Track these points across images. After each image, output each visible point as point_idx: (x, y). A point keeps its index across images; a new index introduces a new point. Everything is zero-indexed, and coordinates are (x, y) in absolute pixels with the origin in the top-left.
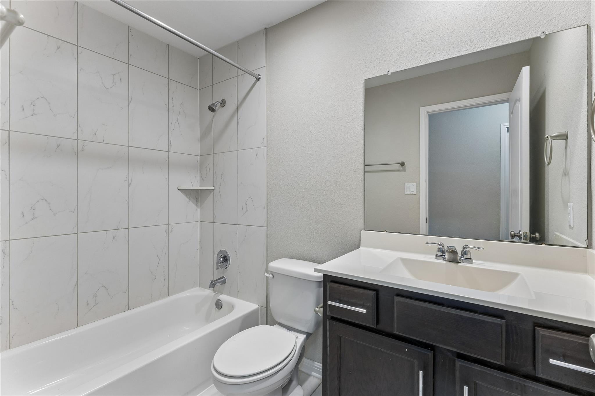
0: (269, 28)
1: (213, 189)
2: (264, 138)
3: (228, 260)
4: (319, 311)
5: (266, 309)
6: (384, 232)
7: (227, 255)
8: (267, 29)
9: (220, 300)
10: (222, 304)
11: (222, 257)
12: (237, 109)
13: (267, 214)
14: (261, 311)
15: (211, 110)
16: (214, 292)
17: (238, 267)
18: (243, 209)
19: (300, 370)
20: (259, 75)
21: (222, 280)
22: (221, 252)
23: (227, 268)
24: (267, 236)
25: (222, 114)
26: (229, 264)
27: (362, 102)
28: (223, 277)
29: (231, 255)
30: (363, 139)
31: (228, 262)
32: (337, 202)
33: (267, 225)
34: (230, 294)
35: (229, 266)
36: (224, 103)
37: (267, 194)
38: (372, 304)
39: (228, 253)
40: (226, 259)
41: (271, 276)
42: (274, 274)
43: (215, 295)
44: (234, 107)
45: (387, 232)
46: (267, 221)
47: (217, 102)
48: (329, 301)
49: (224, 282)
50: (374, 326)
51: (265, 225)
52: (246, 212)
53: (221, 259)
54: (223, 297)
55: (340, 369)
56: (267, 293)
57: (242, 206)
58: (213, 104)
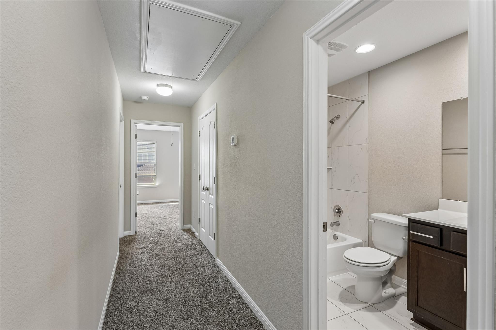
0: (371, 71)
1: (331, 169)
2: (367, 139)
3: (341, 211)
4: (405, 239)
5: (368, 243)
6: (457, 200)
7: (340, 208)
8: (369, 71)
9: (336, 235)
10: (337, 237)
11: (337, 209)
12: (348, 121)
13: (369, 185)
14: (364, 244)
15: (332, 122)
16: (332, 230)
17: (348, 216)
18: (351, 181)
19: (392, 283)
20: (364, 100)
21: (338, 223)
22: (336, 206)
23: (340, 216)
24: (369, 199)
25: (338, 124)
26: (342, 214)
27: (441, 116)
28: (338, 222)
29: (343, 208)
30: (441, 140)
31: (342, 213)
32: (421, 180)
33: (369, 192)
34: (342, 232)
35: (342, 215)
36: (339, 117)
37: (369, 173)
38: (438, 235)
39: (341, 207)
40: (339, 211)
41: (373, 221)
42: (374, 220)
43: (332, 231)
44: (345, 119)
45: (459, 201)
46: (369, 189)
47: (335, 117)
48: (412, 231)
49: (339, 225)
50: (439, 245)
51: (368, 192)
52: (354, 183)
53: (337, 211)
54: (338, 233)
55: (418, 267)
56: (368, 234)
57: (351, 180)
58: (332, 119)
